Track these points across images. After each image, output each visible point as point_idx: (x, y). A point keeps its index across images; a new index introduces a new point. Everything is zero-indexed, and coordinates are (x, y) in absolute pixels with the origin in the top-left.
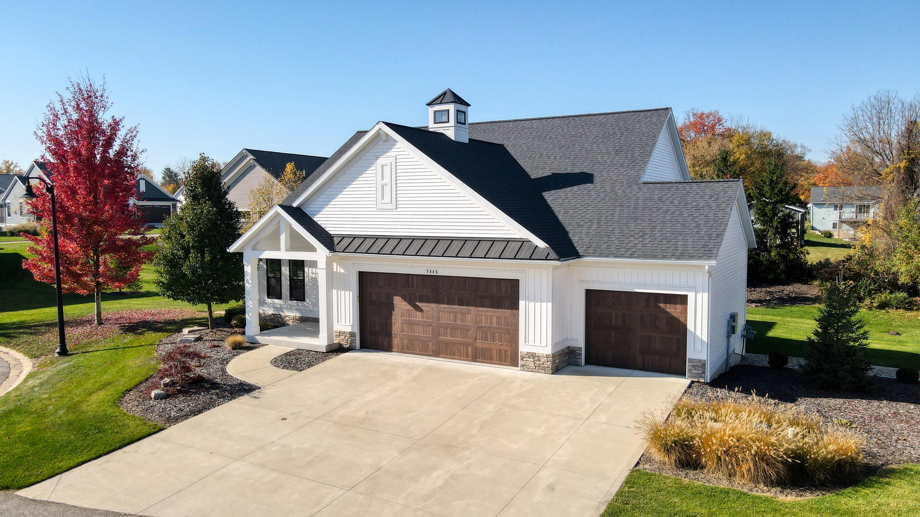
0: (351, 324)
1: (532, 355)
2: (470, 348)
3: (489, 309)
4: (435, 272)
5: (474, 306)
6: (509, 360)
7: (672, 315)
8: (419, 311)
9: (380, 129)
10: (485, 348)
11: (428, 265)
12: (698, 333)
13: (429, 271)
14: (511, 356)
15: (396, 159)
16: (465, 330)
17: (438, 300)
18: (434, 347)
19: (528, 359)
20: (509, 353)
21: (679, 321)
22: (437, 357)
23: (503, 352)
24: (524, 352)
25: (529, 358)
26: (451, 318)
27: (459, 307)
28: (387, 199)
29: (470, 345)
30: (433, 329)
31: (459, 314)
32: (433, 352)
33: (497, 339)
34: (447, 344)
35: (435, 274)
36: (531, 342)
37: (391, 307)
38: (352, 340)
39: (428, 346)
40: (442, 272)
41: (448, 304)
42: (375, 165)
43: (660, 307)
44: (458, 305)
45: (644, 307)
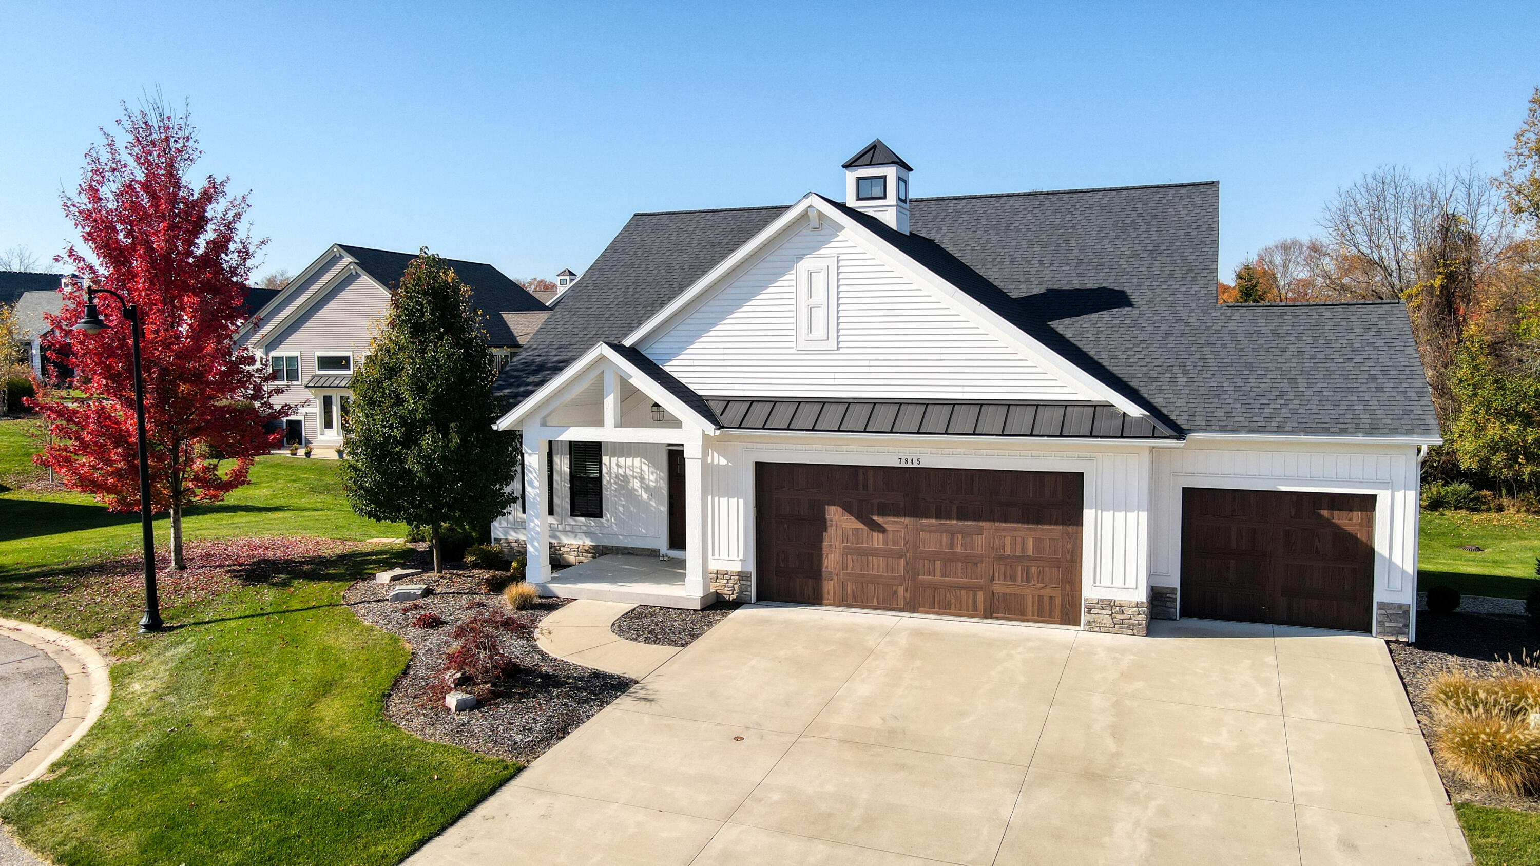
0: (741, 557)
1: (1109, 604)
2: (980, 596)
3: (1020, 525)
4: (915, 462)
5: (989, 520)
6: (1058, 612)
7: (1343, 529)
8: (879, 531)
9: (810, 206)
10: (1011, 594)
11: (901, 450)
12: (1397, 559)
13: (903, 461)
14: (1063, 606)
15: (838, 261)
16: (972, 561)
17: (916, 511)
18: (908, 595)
19: (1100, 611)
20: (1058, 601)
21: (1356, 538)
22: (914, 612)
23: (1046, 599)
24: (1092, 599)
25: (1103, 609)
26: (944, 543)
27: (960, 523)
28: (819, 331)
29: (981, 589)
30: (907, 563)
31: (960, 536)
32: (906, 603)
33: (1035, 578)
34: (935, 588)
35: (915, 465)
36: (1106, 581)
37: (821, 524)
38: (743, 587)
39: (895, 593)
40: (929, 462)
41: (937, 518)
42: (794, 272)
43: (1322, 516)
44: (958, 519)
45: (1291, 517)
